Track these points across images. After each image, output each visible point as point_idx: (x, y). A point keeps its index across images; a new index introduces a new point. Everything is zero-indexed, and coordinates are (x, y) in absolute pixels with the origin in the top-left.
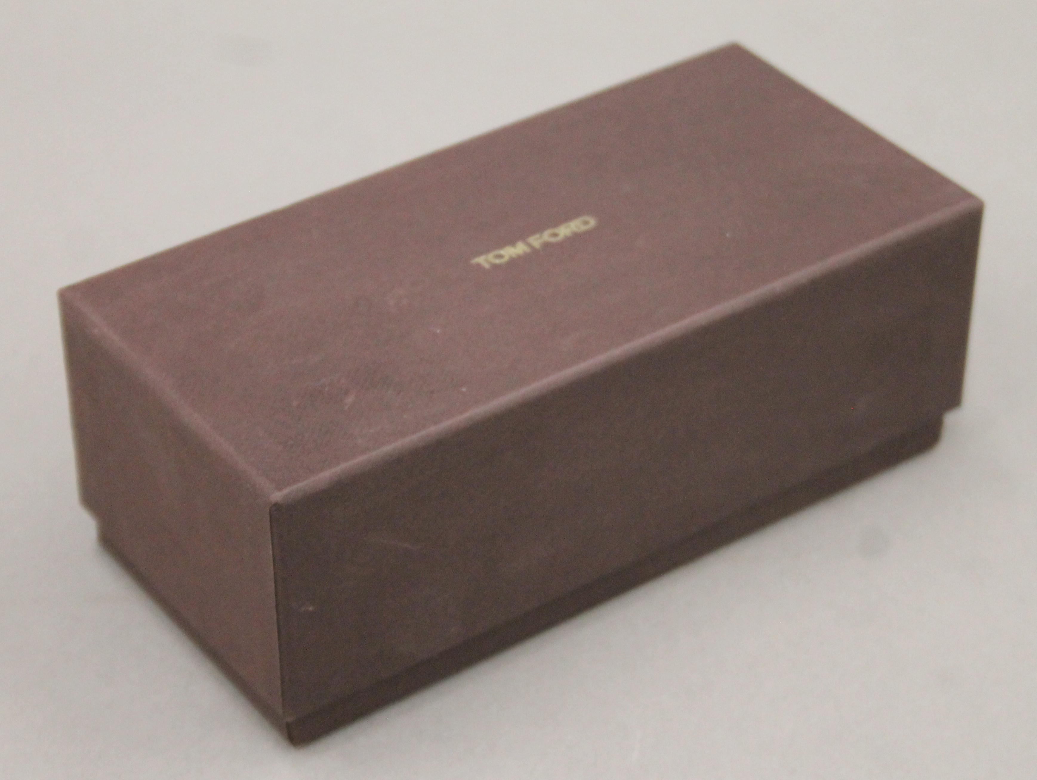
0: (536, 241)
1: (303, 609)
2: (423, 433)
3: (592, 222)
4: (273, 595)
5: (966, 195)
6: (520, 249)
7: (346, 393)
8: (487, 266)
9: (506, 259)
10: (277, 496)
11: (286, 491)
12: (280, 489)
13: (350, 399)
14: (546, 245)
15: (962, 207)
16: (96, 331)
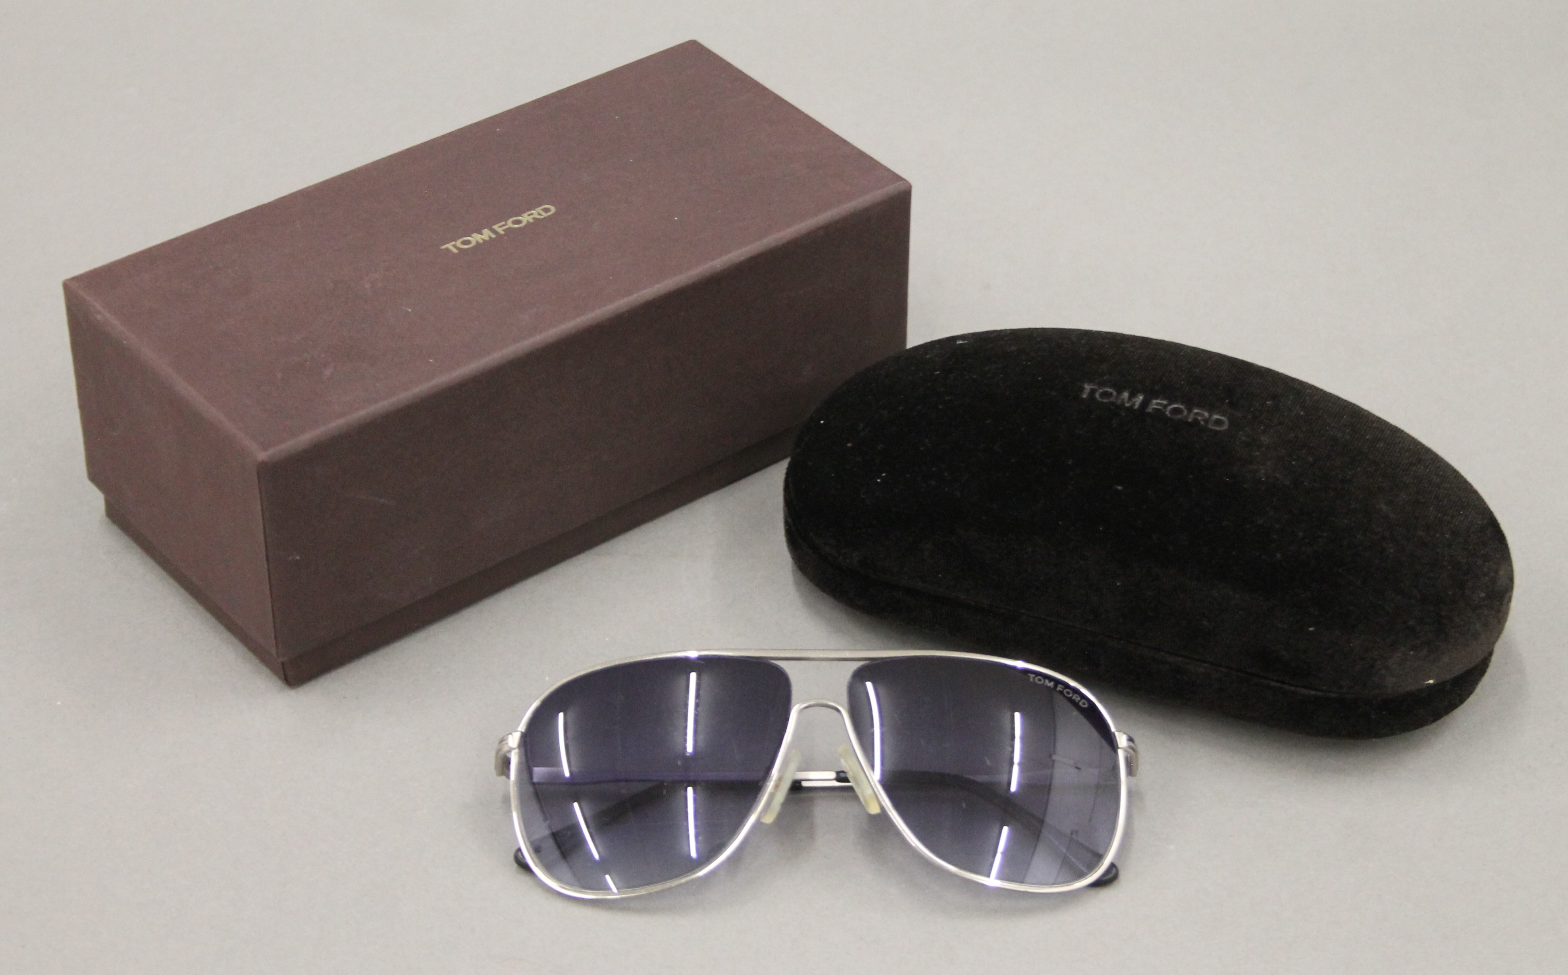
0: (499, 228)
1: (290, 558)
2: (394, 399)
3: (553, 209)
4: (263, 546)
5: (898, 178)
6: (486, 234)
7: (325, 365)
8: (455, 251)
9: (473, 244)
10: (262, 456)
11: (271, 452)
12: (265, 449)
13: (328, 372)
14: (509, 231)
15: (892, 189)
16: (99, 317)
